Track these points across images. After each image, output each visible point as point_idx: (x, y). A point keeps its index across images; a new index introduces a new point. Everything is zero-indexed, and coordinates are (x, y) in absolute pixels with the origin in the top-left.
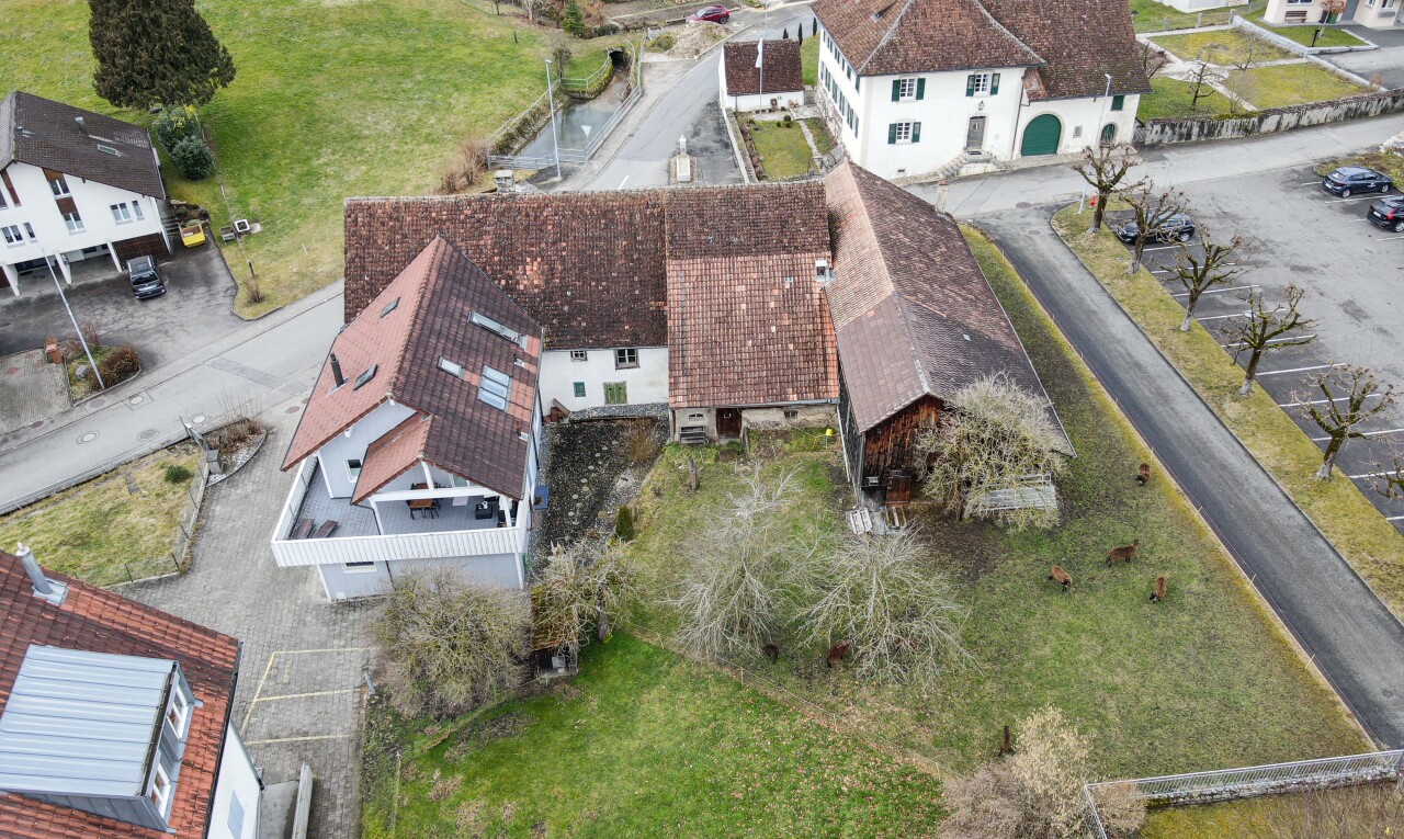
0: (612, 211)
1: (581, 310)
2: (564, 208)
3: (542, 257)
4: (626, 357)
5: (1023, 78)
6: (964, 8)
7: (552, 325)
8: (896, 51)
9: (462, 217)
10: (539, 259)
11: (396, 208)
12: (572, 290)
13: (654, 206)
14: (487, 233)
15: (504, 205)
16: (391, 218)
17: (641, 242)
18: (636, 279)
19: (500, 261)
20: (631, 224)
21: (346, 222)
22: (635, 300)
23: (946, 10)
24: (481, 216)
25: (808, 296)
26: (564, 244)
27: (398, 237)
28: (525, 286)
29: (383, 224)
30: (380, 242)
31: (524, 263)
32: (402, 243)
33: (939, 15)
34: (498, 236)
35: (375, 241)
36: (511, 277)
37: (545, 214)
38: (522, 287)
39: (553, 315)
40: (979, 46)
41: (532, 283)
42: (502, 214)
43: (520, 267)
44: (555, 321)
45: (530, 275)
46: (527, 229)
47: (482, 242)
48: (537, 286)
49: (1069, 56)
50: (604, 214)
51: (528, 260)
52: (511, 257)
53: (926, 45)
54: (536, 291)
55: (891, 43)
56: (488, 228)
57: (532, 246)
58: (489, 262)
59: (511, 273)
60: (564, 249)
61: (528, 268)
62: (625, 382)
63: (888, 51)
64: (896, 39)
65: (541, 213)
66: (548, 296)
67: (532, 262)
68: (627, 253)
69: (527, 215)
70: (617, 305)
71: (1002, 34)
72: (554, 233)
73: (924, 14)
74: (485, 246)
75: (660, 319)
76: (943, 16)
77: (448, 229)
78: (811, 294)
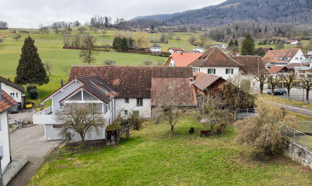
0: (139, 70)
1: (129, 89)
2: (127, 69)
3: (120, 78)
4: (140, 103)
5: (239, 70)
6: (223, 56)
7: (120, 92)
8: (208, 62)
9: (101, 70)
10: (119, 79)
11: (85, 67)
12: (127, 86)
13: (149, 69)
14: (106, 73)
15: (111, 68)
16: (83, 69)
17: (145, 76)
18: (144, 84)
19: (109, 79)
20: (143, 72)
21: (71, 70)
22: (143, 88)
23: (219, 55)
24: (106, 70)
25: (188, 85)
26: (126, 76)
27: (84, 73)
28: (115, 84)
29: (80, 70)
30: (79, 74)
31: (115, 79)
32: (84, 74)
33: (217, 56)
34: (109, 74)
35: (78, 74)
36: (111, 82)
37: (122, 70)
38: (114, 84)
39: (121, 90)
40: (227, 62)
41: (117, 84)
42: (111, 69)
43: (114, 80)
44: (121, 91)
45: (116, 82)
46: (117, 73)
47: (105, 75)
48: (118, 84)
49: (249, 67)
50: (137, 70)
51: (116, 79)
52: (112, 78)
53: (215, 61)
54: (117, 85)
55: (207, 61)
56: (107, 72)
57: (118, 76)
58: (106, 79)
59: (111, 81)
60: (126, 77)
61: (116, 80)
62: (139, 111)
63: (206, 62)
64: (208, 60)
65: (121, 69)
66: (120, 86)
67: (117, 79)
68: (142, 79)
69: (117, 70)
70: (138, 89)
71: (233, 61)
72: (123, 74)
73: (214, 56)
74: (106, 76)
75: (149, 92)
76: (219, 57)
77: (97, 72)
78: (189, 85)
